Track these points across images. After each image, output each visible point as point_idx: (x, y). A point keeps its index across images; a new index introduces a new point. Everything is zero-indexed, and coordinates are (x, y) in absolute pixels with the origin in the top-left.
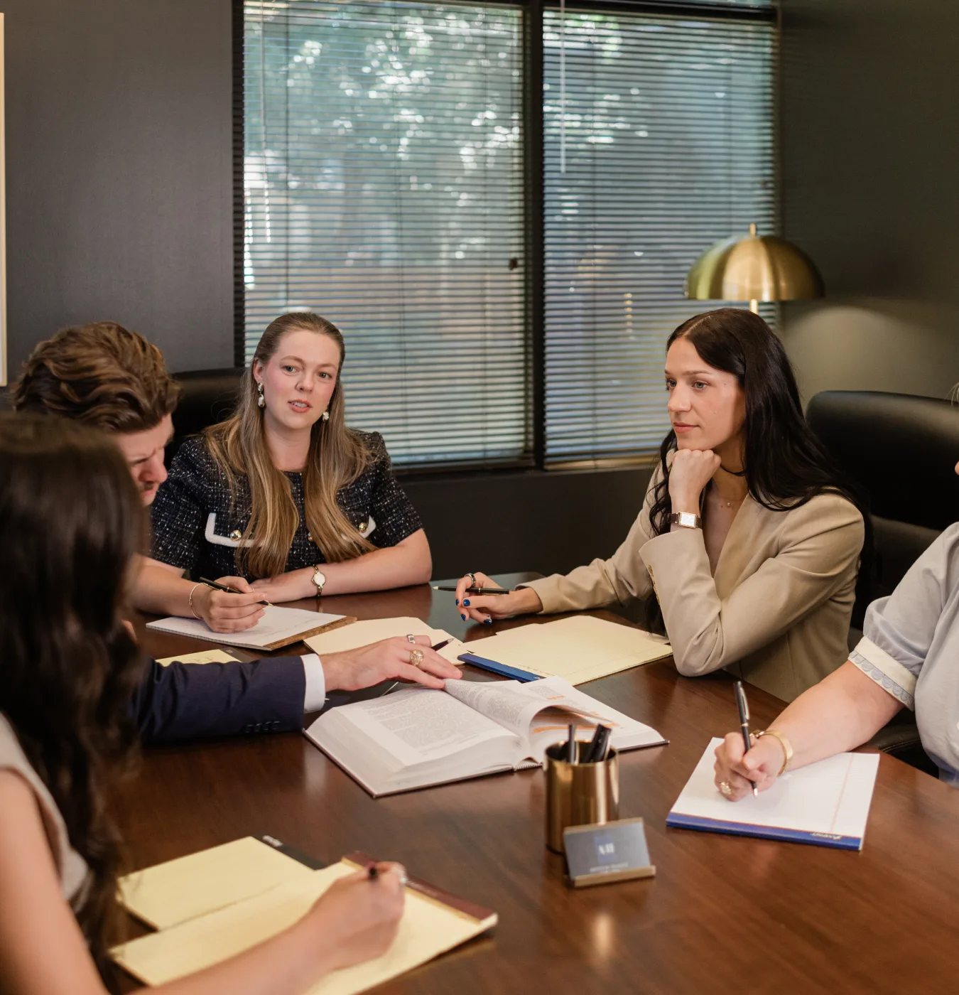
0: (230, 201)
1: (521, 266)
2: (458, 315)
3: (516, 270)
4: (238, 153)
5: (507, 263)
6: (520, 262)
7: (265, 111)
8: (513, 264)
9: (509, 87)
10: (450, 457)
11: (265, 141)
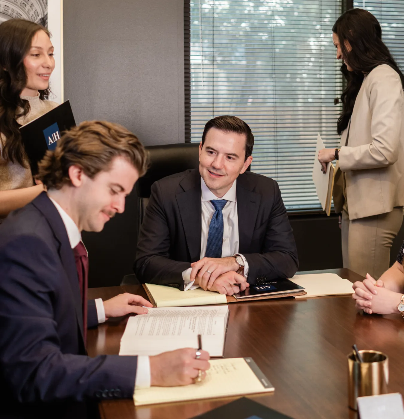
0: (183, 67)
1: (341, 102)
2: (307, 129)
3: (338, 105)
4: (187, 41)
5: (333, 101)
6: (340, 100)
7: (201, 17)
8: (336, 101)
9: (334, 4)
10: (301, 207)
11: (202, 34)
